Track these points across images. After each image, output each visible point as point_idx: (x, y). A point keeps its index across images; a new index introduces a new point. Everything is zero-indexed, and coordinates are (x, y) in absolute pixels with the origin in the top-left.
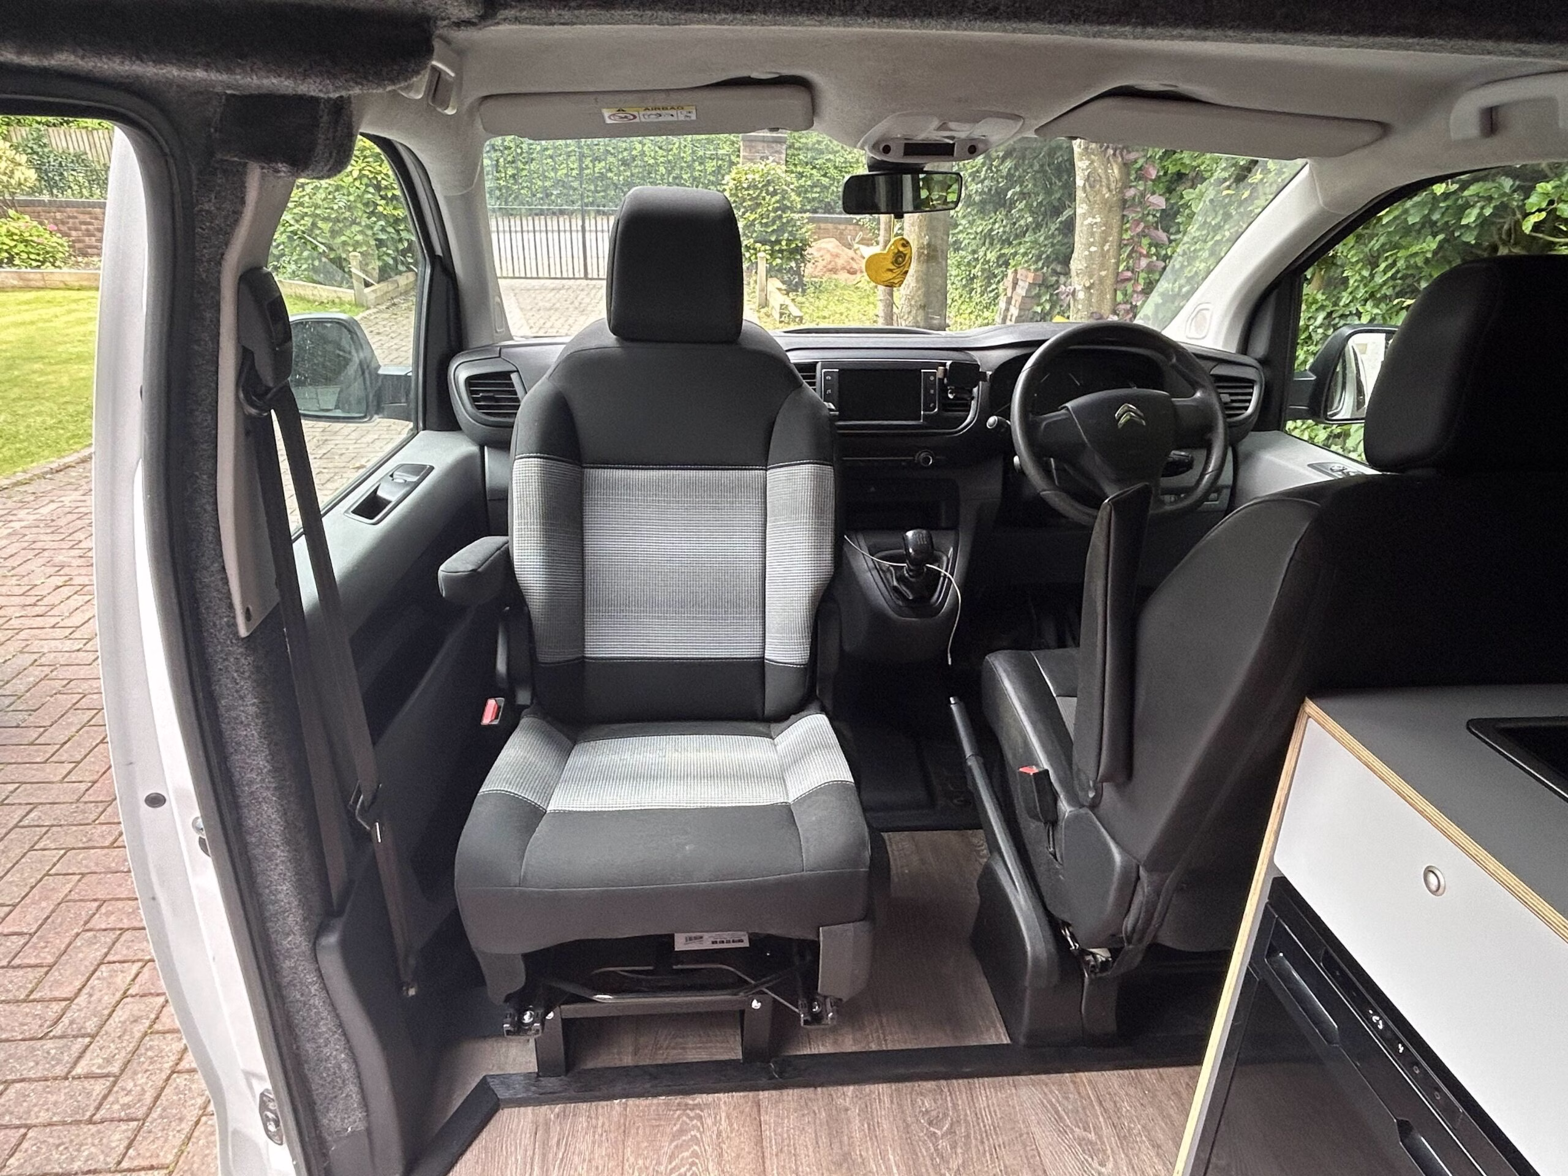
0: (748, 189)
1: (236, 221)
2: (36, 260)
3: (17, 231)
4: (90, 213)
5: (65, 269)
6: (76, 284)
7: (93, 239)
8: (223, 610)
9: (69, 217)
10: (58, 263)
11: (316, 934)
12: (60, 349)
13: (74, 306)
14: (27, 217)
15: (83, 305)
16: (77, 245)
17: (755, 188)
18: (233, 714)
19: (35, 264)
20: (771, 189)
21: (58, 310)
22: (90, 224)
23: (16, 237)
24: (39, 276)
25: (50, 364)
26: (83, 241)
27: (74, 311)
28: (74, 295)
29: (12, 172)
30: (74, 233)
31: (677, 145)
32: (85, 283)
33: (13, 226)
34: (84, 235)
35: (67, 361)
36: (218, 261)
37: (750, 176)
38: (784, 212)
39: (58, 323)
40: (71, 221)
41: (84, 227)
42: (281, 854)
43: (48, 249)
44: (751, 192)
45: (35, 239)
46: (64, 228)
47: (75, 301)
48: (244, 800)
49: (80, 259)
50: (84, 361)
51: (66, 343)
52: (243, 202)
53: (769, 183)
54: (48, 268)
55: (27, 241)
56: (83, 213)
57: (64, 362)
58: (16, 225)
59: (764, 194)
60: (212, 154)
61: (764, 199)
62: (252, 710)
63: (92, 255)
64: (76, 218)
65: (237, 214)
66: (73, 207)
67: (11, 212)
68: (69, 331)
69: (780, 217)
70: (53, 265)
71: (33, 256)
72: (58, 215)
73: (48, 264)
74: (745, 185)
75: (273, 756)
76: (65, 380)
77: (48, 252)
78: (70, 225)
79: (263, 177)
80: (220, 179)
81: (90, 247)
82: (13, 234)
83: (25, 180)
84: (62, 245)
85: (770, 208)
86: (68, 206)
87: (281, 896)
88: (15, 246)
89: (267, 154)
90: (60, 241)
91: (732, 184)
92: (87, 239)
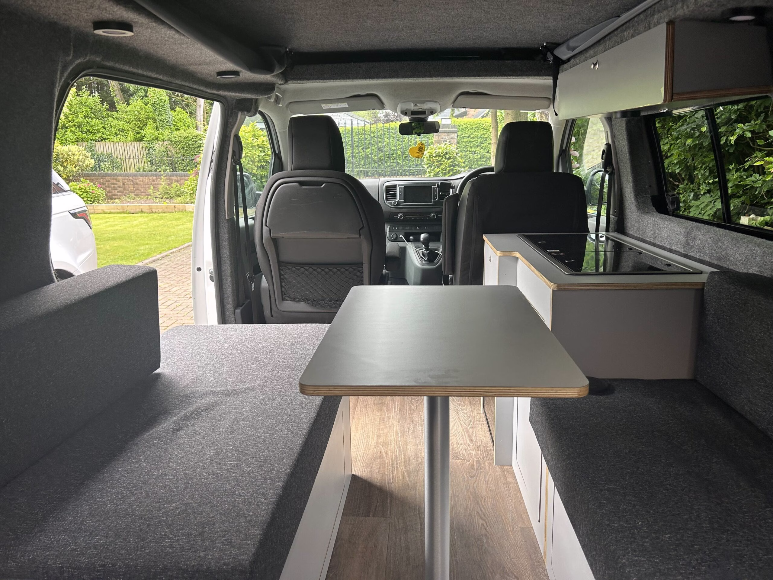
0: (436, 157)
1: (235, 124)
2: (90, 201)
3: (84, 188)
4: (116, 179)
5: (104, 205)
6: (108, 211)
7: (116, 191)
8: (223, 211)
9: (107, 181)
10: (100, 202)
11: (235, 308)
12: (104, 236)
13: (108, 220)
14: (88, 181)
15: (112, 220)
16: (108, 194)
17: (439, 156)
18: (223, 238)
19: (89, 202)
20: (447, 156)
21: (101, 221)
22: (116, 184)
23: (83, 190)
24: (92, 208)
25: (100, 241)
26: (112, 192)
27: (109, 222)
28: (107, 215)
29: (84, 161)
30: (108, 189)
31: (407, 139)
32: (112, 211)
33: (82, 185)
34: (112, 190)
35: (108, 240)
36: (231, 131)
37: (437, 151)
38: (454, 167)
39: (101, 226)
40: (107, 183)
41: (112, 186)
42: (229, 279)
43: (96, 195)
44: (437, 158)
45: (91, 191)
46: (103, 186)
47: (108, 218)
48: (223, 262)
49: (109, 200)
50: (115, 240)
51: (106, 233)
52: (237, 120)
53: (447, 153)
54: (95, 204)
55: (87, 192)
56: (113, 179)
57: (106, 241)
58: (83, 184)
59: (444, 159)
60: (233, 110)
61: (444, 161)
62: (227, 237)
63: (115, 199)
64: (109, 181)
65: (236, 122)
66: (109, 176)
67: (82, 179)
68: (108, 229)
69: (453, 170)
70: (98, 203)
71: (89, 199)
72: (101, 180)
73: (96, 202)
74: (434, 155)
75: (230, 252)
76: (108, 247)
77: (96, 197)
78: (106, 185)
79: (241, 114)
80: (233, 115)
81: (114, 195)
82: (82, 189)
83: (90, 164)
84: (102, 194)
85: (447, 166)
86: (106, 176)
87: (228, 292)
88: (82, 194)
89: (242, 110)
90: (102, 192)
91: (427, 155)
92: (113, 191)
